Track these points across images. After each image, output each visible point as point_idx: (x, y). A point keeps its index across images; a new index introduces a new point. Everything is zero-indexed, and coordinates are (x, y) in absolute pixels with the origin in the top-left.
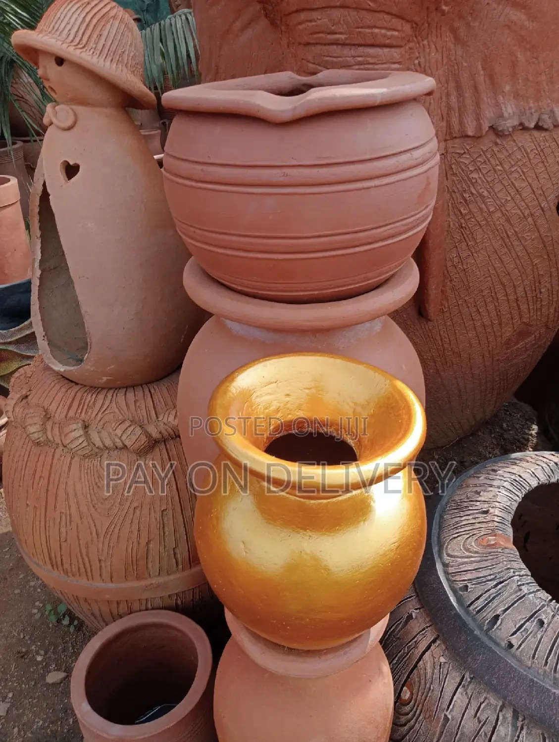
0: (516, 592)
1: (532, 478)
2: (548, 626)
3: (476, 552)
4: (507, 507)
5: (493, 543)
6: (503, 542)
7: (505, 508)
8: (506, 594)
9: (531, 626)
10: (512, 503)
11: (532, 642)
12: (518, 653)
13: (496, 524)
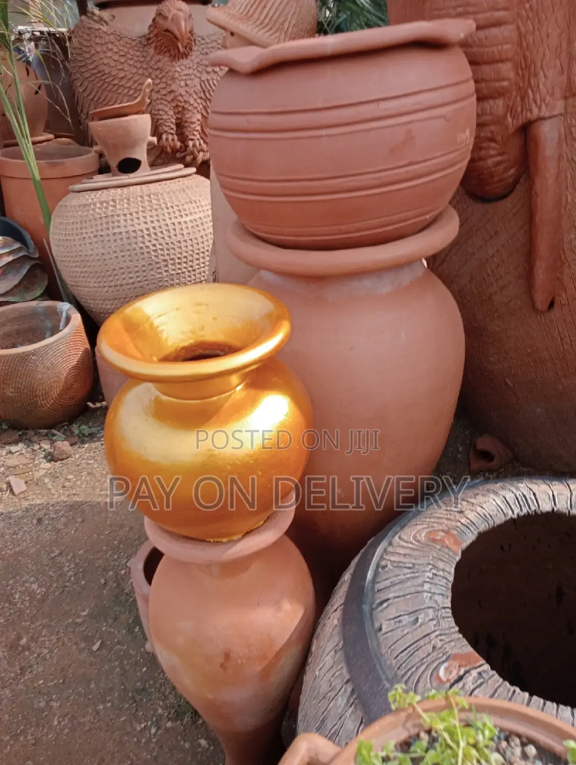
0: (419, 585)
1: (547, 500)
2: (420, 626)
3: (419, 541)
4: (488, 516)
5: (438, 538)
6: (449, 541)
7: (485, 516)
8: (409, 584)
9: (406, 619)
10: (498, 514)
11: (399, 633)
12: (381, 639)
13: (459, 524)
